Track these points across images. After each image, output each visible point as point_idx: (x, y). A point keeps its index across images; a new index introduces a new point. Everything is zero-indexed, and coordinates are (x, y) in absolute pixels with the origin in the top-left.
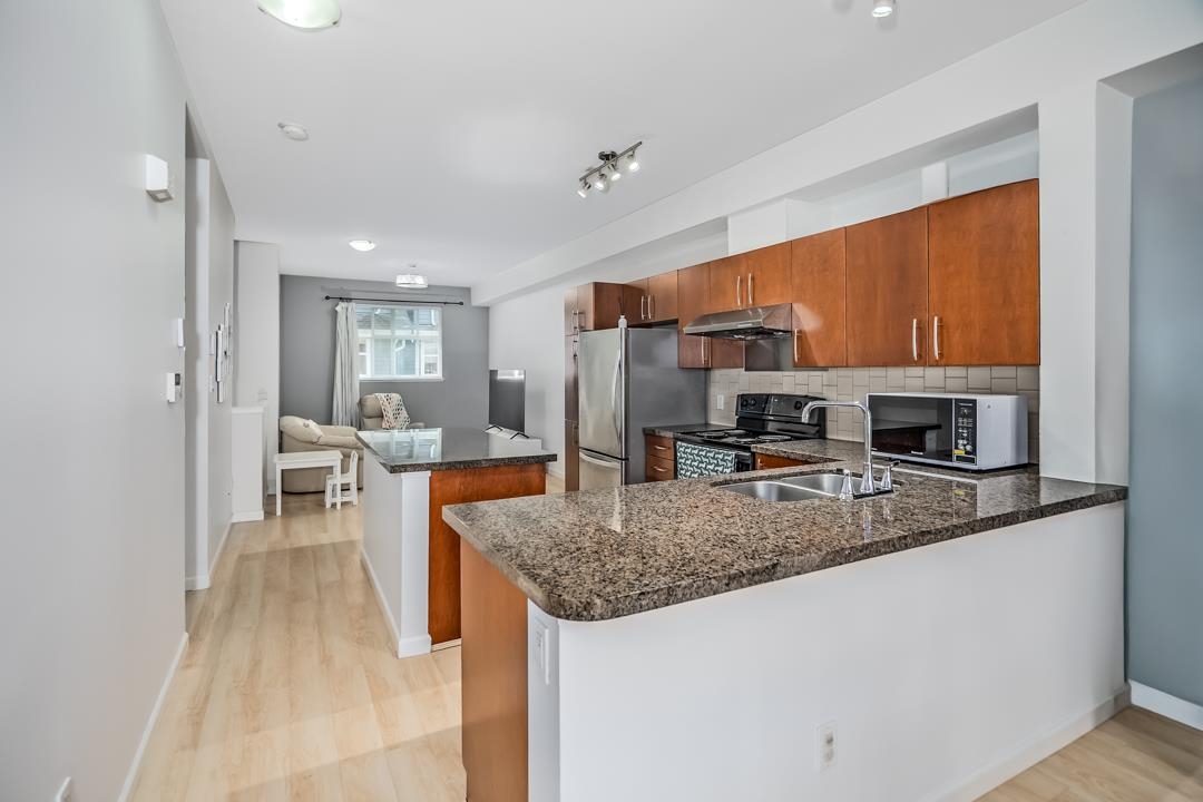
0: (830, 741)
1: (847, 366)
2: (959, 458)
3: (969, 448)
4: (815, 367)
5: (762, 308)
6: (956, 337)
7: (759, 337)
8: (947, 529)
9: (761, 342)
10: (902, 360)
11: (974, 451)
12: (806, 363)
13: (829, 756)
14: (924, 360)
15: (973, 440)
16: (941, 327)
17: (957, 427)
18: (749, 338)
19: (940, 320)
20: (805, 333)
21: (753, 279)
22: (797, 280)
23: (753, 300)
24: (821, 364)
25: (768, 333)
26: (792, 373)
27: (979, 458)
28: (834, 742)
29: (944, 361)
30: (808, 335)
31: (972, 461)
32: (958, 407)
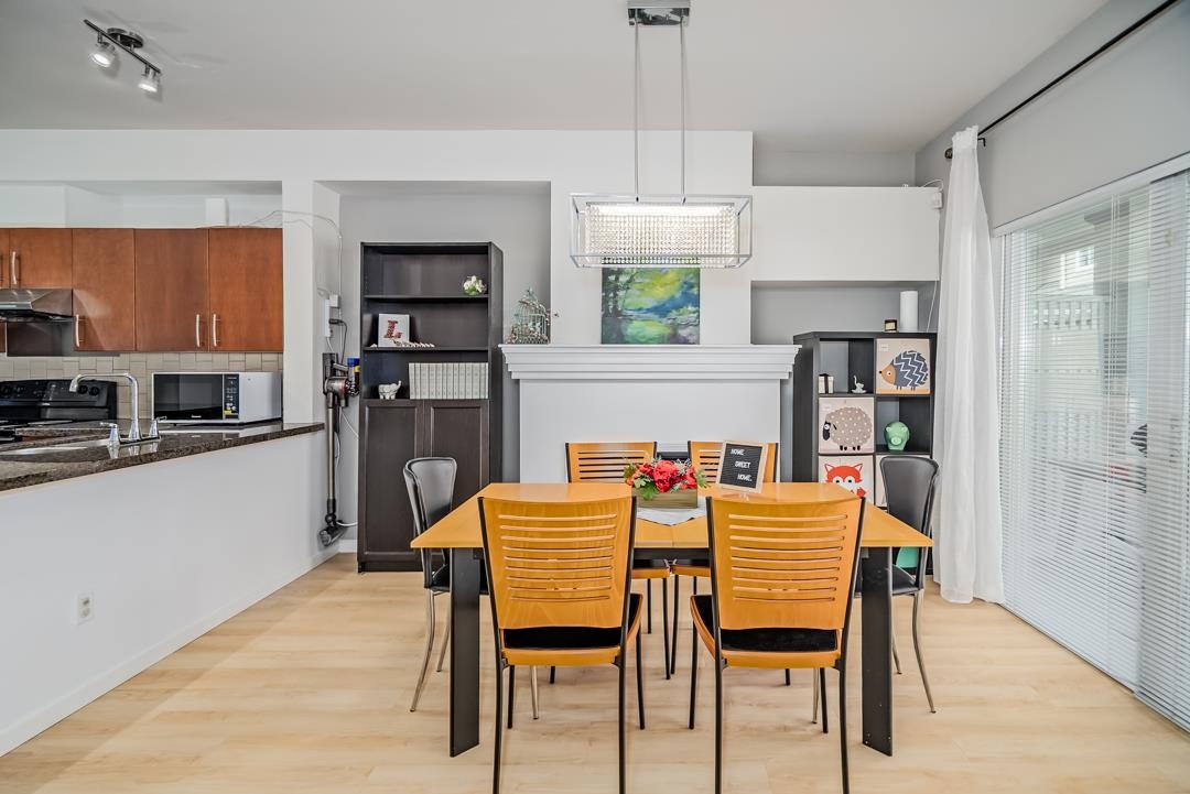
0: (86, 602)
1: (136, 351)
2: (228, 417)
3: (234, 408)
4: (99, 351)
5: (32, 290)
6: (230, 330)
7: (30, 319)
8: (187, 449)
9: (33, 325)
10: (187, 345)
11: (237, 411)
12: (90, 347)
13: (85, 614)
14: (205, 347)
15: (236, 403)
16: (219, 323)
17: (226, 394)
18: (14, 320)
19: (218, 317)
20: (88, 319)
21: (19, 258)
22: (78, 268)
23: (19, 280)
24: (107, 348)
25: (44, 317)
26: (76, 358)
27: (240, 414)
28: (91, 603)
29: (222, 348)
30: (93, 322)
31: (236, 417)
32: (227, 381)
